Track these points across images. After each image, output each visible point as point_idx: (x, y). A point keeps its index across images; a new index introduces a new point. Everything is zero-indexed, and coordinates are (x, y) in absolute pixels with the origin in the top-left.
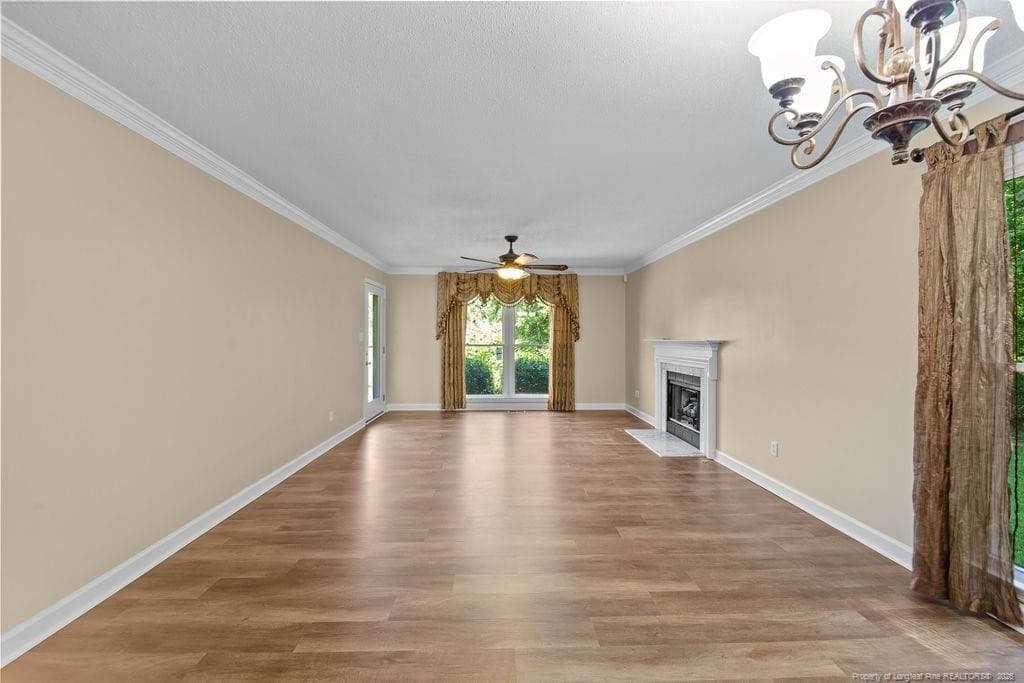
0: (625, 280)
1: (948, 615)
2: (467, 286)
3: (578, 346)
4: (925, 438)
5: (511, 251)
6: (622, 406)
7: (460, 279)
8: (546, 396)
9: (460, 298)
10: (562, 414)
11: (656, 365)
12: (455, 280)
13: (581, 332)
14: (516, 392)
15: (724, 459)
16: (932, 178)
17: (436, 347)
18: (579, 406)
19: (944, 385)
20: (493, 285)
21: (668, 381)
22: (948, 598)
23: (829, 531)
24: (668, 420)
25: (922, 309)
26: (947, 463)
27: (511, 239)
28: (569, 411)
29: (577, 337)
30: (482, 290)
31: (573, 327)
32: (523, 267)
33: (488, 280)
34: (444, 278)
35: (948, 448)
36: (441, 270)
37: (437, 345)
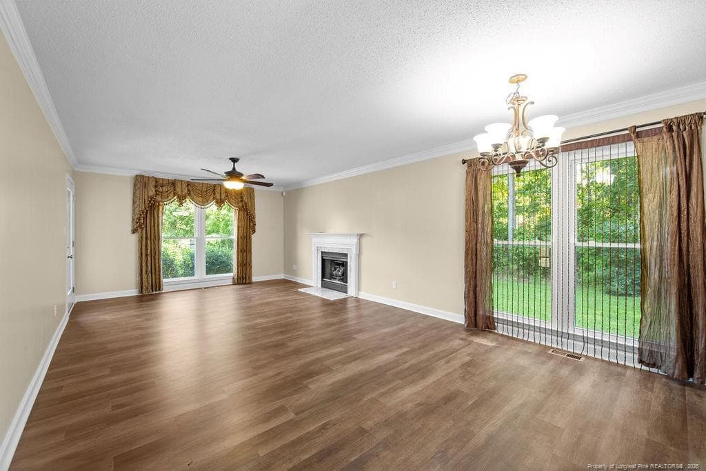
0: (284, 194)
1: (477, 333)
2: (165, 189)
3: (254, 237)
4: (468, 269)
5: (234, 169)
6: (281, 276)
7: (158, 183)
8: (231, 274)
9: (159, 198)
10: (244, 286)
11: (313, 249)
12: (154, 183)
13: (257, 228)
14: (207, 274)
15: (363, 295)
16: (470, 172)
17: (132, 241)
18: (254, 279)
19: (474, 249)
20: (189, 190)
21: (322, 257)
22: (476, 327)
23: (425, 317)
24: (322, 280)
25: (467, 221)
26: (476, 278)
27: (234, 160)
28: (248, 283)
29: (254, 231)
30: (180, 193)
31: (252, 224)
32: (245, 181)
33: (184, 186)
34: (141, 182)
35: (476, 272)
36: (138, 173)
37: (134, 238)
